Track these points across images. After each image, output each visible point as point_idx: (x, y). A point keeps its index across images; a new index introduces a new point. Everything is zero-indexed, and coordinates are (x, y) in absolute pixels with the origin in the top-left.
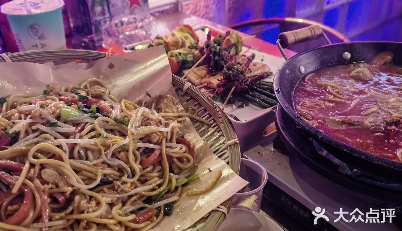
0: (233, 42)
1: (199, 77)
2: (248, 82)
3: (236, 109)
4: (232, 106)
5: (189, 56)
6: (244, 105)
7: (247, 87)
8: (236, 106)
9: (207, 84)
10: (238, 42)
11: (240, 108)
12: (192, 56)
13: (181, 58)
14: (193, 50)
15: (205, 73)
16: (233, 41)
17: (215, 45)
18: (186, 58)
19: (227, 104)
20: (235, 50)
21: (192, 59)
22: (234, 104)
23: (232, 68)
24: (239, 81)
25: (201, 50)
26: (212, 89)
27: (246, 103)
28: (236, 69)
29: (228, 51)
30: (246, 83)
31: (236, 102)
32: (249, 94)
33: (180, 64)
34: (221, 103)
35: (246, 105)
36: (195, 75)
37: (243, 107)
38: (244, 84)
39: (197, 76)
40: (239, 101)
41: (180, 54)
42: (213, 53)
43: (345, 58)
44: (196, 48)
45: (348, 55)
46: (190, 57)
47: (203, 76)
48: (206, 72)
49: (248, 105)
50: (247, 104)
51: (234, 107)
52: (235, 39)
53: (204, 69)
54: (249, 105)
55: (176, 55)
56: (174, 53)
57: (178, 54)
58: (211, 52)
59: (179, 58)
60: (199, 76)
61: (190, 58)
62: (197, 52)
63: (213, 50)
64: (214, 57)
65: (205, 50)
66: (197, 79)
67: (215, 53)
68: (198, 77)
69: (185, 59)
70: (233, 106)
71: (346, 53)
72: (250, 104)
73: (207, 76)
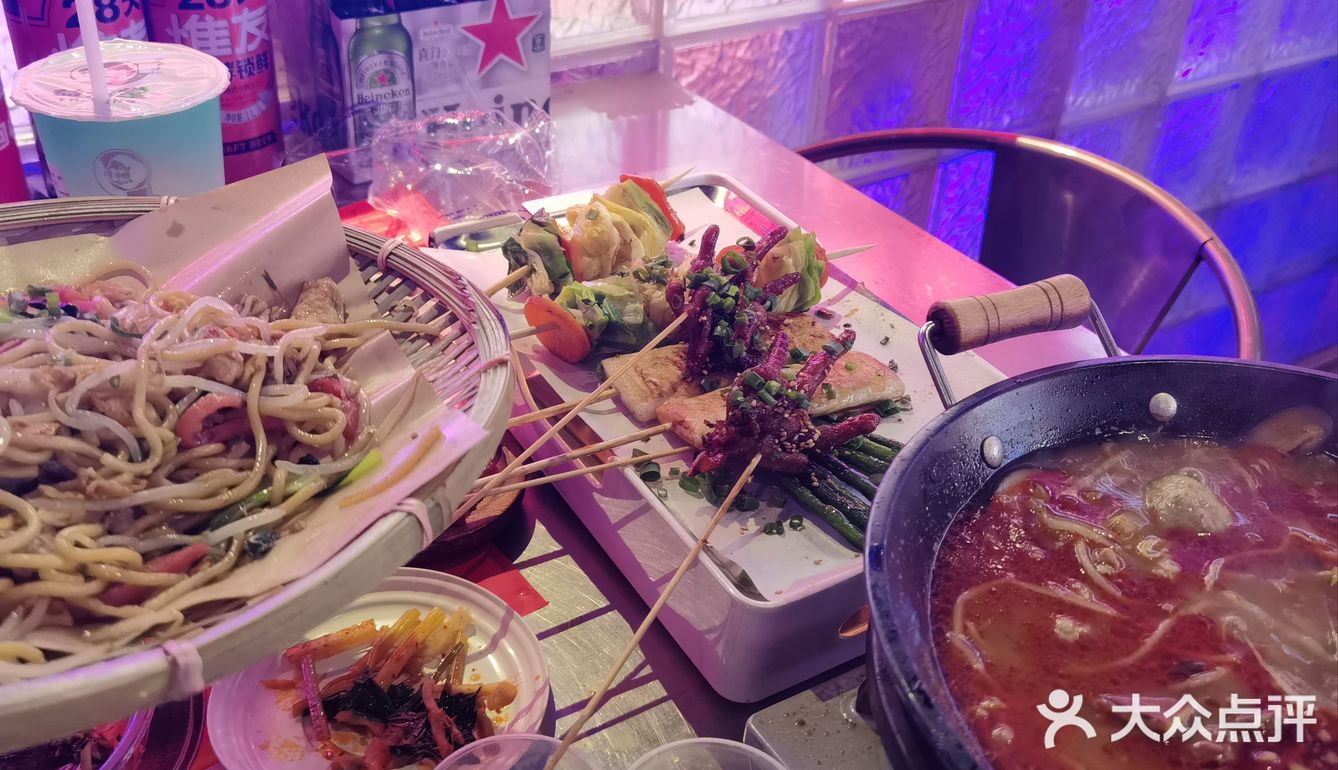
0: (792, 270)
1: (652, 392)
2: (811, 440)
3: (756, 534)
4: (743, 522)
5: (631, 306)
6: (786, 524)
7: (804, 458)
8: (757, 524)
9: (674, 425)
10: (809, 269)
11: (770, 533)
12: (640, 306)
13: (600, 315)
14: (650, 287)
15: (674, 379)
16: (791, 266)
17: (725, 280)
18: (621, 313)
19: (729, 510)
20: (795, 297)
21: (640, 319)
22: (752, 513)
23: (762, 385)
24: (779, 437)
25: (675, 295)
26: (687, 448)
27: (794, 518)
28: (774, 393)
29: (768, 303)
30: (803, 444)
31: (762, 505)
32: (809, 485)
33: (596, 334)
34: (709, 504)
35: (793, 526)
36: (639, 380)
37: (780, 532)
38: (798, 447)
39: (644, 387)
40: (772, 503)
41: (600, 298)
42: (710, 311)
43: (1157, 415)
44: (660, 281)
45: (1167, 402)
46: (636, 311)
47: (666, 388)
48: (679, 372)
49: (800, 525)
50: (796, 521)
51: (752, 525)
52: (802, 257)
53: (675, 363)
54: (804, 528)
55: (587, 302)
56: (580, 294)
57: (593, 299)
58: (704, 306)
59: (594, 311)
60: (653, 387)
61: (633, 315)
62: (659, 296)
63: (714, 298)
64: (714, 325)
65: (686, 294)
66: (645, 399)
67: (719, 313)
68: (649, 393)
69: (614, 318)
70: (747, 519)
71: (1163, 396)
72: (806, 523)
73: (681, 389)
